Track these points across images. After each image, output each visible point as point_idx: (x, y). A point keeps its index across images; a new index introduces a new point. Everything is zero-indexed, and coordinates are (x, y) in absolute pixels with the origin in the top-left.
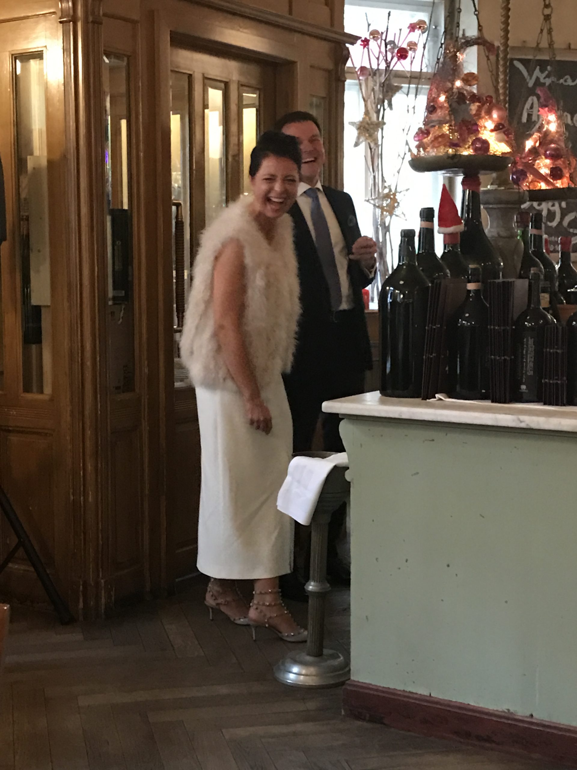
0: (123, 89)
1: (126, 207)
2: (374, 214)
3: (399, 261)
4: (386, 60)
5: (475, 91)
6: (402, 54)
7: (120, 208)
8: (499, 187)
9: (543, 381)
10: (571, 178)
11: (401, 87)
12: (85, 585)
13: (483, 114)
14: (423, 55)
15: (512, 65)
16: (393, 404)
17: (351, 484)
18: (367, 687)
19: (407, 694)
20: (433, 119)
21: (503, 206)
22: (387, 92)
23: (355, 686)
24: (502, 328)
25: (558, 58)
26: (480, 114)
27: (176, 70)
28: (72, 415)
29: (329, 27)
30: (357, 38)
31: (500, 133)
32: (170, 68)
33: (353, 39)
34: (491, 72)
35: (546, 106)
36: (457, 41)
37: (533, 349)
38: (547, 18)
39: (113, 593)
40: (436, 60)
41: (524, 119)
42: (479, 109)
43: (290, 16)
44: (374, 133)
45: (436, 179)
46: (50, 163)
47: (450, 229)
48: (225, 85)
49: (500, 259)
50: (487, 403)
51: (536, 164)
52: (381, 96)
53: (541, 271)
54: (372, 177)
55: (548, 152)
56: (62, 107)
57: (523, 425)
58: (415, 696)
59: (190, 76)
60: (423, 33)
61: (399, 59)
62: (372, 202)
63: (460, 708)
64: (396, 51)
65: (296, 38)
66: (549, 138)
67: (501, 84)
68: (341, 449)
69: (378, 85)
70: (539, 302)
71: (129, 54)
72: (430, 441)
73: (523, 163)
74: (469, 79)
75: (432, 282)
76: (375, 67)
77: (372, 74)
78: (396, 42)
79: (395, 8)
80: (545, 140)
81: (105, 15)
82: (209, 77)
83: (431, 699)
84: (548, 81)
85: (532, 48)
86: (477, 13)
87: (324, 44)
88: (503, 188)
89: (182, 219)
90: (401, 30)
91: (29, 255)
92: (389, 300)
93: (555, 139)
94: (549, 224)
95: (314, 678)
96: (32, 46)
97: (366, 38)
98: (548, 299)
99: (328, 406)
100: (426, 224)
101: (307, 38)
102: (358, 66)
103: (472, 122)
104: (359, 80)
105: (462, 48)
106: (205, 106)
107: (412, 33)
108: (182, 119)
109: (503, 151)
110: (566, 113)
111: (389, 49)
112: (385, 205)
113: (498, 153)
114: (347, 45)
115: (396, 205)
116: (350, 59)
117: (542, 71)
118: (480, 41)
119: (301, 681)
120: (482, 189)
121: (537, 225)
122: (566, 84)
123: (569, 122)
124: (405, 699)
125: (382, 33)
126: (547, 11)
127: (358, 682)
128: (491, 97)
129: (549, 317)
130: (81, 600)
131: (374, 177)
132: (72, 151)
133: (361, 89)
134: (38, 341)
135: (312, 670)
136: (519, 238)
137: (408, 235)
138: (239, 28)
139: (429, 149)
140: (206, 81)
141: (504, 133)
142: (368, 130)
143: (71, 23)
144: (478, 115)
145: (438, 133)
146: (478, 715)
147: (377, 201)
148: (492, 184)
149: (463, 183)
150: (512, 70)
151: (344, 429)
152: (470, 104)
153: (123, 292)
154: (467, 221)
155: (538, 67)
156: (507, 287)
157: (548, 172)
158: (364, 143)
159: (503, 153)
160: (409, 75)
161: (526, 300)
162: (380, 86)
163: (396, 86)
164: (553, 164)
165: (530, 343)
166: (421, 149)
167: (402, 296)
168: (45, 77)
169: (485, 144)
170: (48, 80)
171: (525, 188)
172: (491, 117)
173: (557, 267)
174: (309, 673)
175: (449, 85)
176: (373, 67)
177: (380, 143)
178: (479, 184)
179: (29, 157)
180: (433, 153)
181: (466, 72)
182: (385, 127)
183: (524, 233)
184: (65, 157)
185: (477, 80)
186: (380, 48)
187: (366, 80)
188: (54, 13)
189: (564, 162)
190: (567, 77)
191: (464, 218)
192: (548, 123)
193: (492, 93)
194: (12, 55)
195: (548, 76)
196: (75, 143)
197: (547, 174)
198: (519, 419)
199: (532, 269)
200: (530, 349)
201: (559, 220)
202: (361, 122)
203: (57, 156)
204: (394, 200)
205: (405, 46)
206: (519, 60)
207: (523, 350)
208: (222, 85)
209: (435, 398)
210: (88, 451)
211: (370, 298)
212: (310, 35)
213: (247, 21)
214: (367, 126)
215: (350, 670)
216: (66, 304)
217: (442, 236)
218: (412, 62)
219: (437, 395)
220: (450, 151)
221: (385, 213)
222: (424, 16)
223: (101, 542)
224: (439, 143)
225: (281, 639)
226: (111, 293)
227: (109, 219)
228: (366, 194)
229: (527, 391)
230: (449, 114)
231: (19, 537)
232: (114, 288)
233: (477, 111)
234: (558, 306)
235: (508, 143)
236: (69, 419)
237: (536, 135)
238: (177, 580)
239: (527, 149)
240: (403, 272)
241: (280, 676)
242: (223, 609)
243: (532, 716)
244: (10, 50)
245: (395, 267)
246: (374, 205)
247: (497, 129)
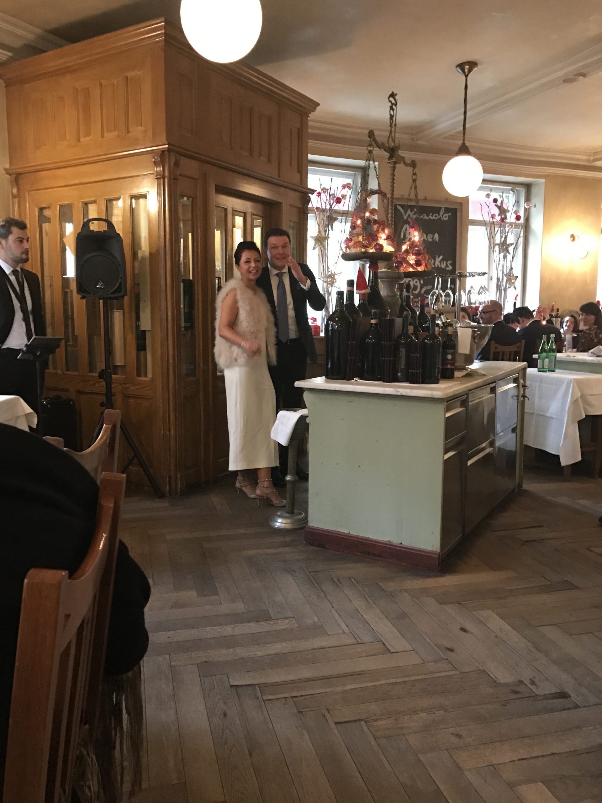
0: (189, 216)
1: (191, 278)
2: (323, 286)
3: (336, 308)
4: (330, 204)
5: (376, 218)
6: (339, 201)
7: (188, 279)
8: (388, 269)
9: (409, 371)
10: (426, 266)
11: (338, 219)
12: (170, 477)
13: (380, 230)
14: (349, 201)
15: (396, 208)
16: (331, 383)
17: (310, 425)
18: (317, 529)
19: (337, 533)
20: (354, 233)
21: (390, 280)
22: (330, 221)
23: (310, 528)
24: (389, 343)
25: (420, 204)
26: (379, 231)
27: (218, 205)
28: (163, 389)
29: (299, 185)
30: (315, 191)
31: (388, 241)
32: (215, 205)
33: (313, 191)
34: (385, 208)
35: (413, 227)
36: (367, 191)
37: (404, 354)
38: (414, 181)
39: (184, 482)
40: (356, 201)
41: (402, 236)
42: (378, 228)
43: (279, 178)
44: (323, 242)
45: (355, 265)
46: (151, 254)
47: (363, 292)
48: (244, 214)
49: (388, 308)
50: (381, 383)
51: (408, 258)
52: (327, 223)
53: (409, 313)
54: (322, 266)
55: (414, 252)
56: (157, 226)
57: (399, 394)
58: (341, 533)
59: (225, 209)
60: (349, 190)
61: (336, 204)
62: (322, 279)
63: (365, 540)
64: (335, 199)
65: (282, 189)
66: (414, 245)
67: (390, 215)
68: (305, 407)
69: (325, 217)
70: (408, 330)
71: (193, 196)
72: (350, 402)
73: (401, 257)
74: (373, 212)
75: (353, 319)
76: (324, 207)
77: (322, 211)
78: (335, 194)
79: (335, 176)
80: (412, 245)
81: (180, 175)
82: (236, 210)
83: (350, 535)
84: (415, 217)
85: (406, 199)
86: (377, 177)
87: (297, 193)
88: (390, 270)
89: (221, 285)
90: (338, 188)
91: (139, 304)
92: (330, 328)
93: (418, 245)
94: (414, 292)
95: (289, 525)
96: (141, 191)
97: (319, 192)
98: (413, 329)
99: (298, 384)
100: (350, 289)
101: (288, 190)
102: (315, 207)
103: (374, 235)
104: (316, 214)
105: (370, 195)
106: (234, 226)
107: (343, 190)
108: (221, 233)
109: (391, 251)
110: (424, 234)
111: (332, 198)
112: (329, 281)
113: (388, 252)
114: (310, 195)
115: (335, 281)
116: (310, 202)
117: (411, 211)
118: (379, 192)
119: (282, 527)
120: (379, 271)
121: (408, 291)
122: (424, 218)
123: (425, 238)
124: (337, 535)
125: (328, 189)
126: (414, 177)
127: (312, 526)
128: (384, 221)
129: (413, 338)
130: (168, 486)
131: (323, 266)
132: (162, 247)
133: (317, 219)
134: (145, 349)
135: (288, 521)
136: (398, 297)
137: (340, 294)
138: (252, 184)
139: (352, 249)
140: (234, 212)
141: (391, 240)
142: (320, 241)
143: (162, 179)
144: (378, 231)
145: (357, 240)
146: (373, 543)
147: (325, 278)
148: (384, 268)
149: (369, 267)
150: (396, 211)
151: (306, 396)
152: (373, 225)
153: (190, 323)
154: (371, 287)
155: (409, 209)
156: (392, 322)
157: (414, 262)
158: (318, 248)
159: (390, 252)
160: (342, 212)
161: (401, 329)
162: (327, 217)
163: (335, 218)
164: (416, 258)
165: (403, 351)
166: (348, 249)
167: (337, 327)
168: (148, 208)
169: (381, 247)
170: (150, 210)
171: (402, 271)
172: (384, 232)
173: (418, 313)
174: (286, 522)
175: (363, 215)
176: (323, 208)
177: (326, 248)
178: (377, 268)
179: (139, 251)
180: (354, 251)
181: (371, 208)
182: (329, 239)
183: (401, 295)
184: (158, 251)
185: (377, 213)
186: (327, 197)
187: (319, 214)
188: (153, 173)
189: (422, 257)
190: (425, 214)
191: (370, 285)
192: (414, 236)
193: (385, 219)
194: (130, 196)
195: (414, 214)
196: (164, 244)
197: (413, 264)
198: (397, 390)
199: (405, 312)
200: (403, 354)
201: (419, 290)
202: (316, 237)
203: (154, 250)
204: (334, 279)
205: (340, 196)
206: (400, 205)
207: (399, 355)
208: (243, 214)
209: (353, 380)
210: (171, 408)
211: (321, 331)
212: (290, 189)
213: (256, 181)
214: (319, 238)
215: (308, 521)
216: (159, 330)
217: (358, 295)
218: (343, 205)
219: (355, 379)
220: (363, 250)
221: (329, 285)
222: (350, 181)
223: (178, 456)
224: (357, 245)
225: (273, 505)
226: (183, 324)
227: (182, 284)
228: (319, 276)
229: (401, 376)
230: (363, 230)
231: (135, 453)
232: (185, 321)
233: (377, 229)
234: (418, 333)
235: (393, 246)
236: (161, 391)
237: (408, 243)
238: (218, 475)
239: (403, 250)
240: (337, 313)
241: (272, 524)
242: (244, 489)
243: (401, 543)
244: (129, 193)
245: (333, 311)
246: (323, 281)
247: (388, 238)
